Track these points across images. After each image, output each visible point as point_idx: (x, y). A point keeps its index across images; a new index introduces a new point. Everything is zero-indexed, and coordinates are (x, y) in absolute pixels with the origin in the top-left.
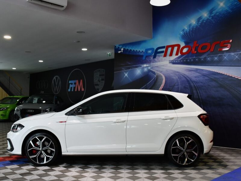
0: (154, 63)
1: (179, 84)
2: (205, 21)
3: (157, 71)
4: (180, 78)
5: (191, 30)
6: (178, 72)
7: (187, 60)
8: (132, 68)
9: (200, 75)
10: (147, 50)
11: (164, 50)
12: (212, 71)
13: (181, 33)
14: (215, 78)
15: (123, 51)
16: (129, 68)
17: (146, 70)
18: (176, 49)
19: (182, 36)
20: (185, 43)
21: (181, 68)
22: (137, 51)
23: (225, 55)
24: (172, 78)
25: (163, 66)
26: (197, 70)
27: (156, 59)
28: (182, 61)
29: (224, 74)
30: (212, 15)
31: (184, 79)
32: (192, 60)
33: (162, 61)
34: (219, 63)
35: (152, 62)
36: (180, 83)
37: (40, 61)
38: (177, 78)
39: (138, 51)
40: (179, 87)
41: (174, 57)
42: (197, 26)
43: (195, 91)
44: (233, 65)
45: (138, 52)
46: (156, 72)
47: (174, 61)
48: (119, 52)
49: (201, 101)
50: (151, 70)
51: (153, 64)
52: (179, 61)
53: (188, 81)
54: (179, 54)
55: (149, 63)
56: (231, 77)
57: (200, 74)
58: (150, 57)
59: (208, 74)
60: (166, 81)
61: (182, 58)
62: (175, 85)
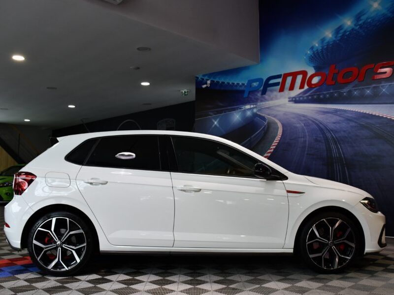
0: (264, 103)
1: (306, 136)
2: (348, 33)
3: (269, 115)
4: (307, 125)
5: (325, 47)
6: (304, 116)
7: (319, 95)
8: (225, 111)
9: (342, 119)
10: (251, 82)
11: (280, 80)
12: (362, 112)
13: (309, 52)
14: (367, 123)
15: (210, 84)
16: (220, 112)
17: (249, 113)
18: (299, 78)
19: (310, 58)
20: (316, 68)
22: (233, 84)
23: (384, 86)
24: (295, 125)
25: (278, 106)
26: (336, 112)
27: (266, 96)
28: (310, 97)
29: (382, 117)
30: (361, 22)
31: (315, 126)
32: (328, 96)
33: (276, 98)
34: (374, 99)
35: (259, 101)
36: (307, 134)
37: (70, 106)
38: (303, 125)
39: (236, 84)
40: (306, 141)
41: (297, 91)
42: (334, 41)
43: (333, 146)
45: (236, 86)
46: (266, 116)
47: (297, 99)
48: (204, 86)
49: (344, 162)
50: (258, 113)
51: (261, 103)
52: (305, 98)
53: (321, 130)
54: (306, 87)
55: (253, 102)
57: (342, 117)
58: (256, 93)
59: (355, 117)
60: (283, 131)
61: (311, 93)
62: (299, 138)
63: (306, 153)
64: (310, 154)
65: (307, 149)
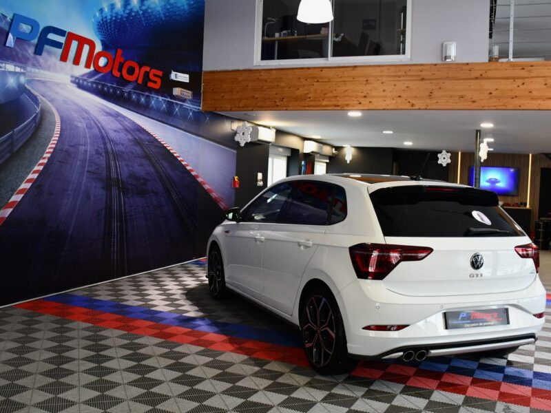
0: (37, 71)
1: (87, 143)
2: (133, 14)
3: (43, 96)
5: (114, 18)
6: (87, 112)
7: (103, 85)
9: (122, 127)
11: (62, 40)
12: (137, 123)
14: (140, 138)
17: (11, 82)
18: (86, 48)
20: (104, 43)
21: (94, 103)
23: (153, 96)
24: (76, 123)
25: (58, 84)
26: (117, 116)
28: (94, 85)
32: (111, 90)
33: (55, 70)
35: (29, 64)
36: (89, 141)
38: (85, 125)
40: (86, 151)
41: (81, 70)
43: (112, 163)
44: (160, 119)
46: (40, 97)
47: (81, 82)
49: (121, 186)
50: (26, 86)
51: (33, 70)
52: (89, 84)
53: (103, 137)
54: (92, 68)
55: (22, 63)
56: (157, 140)
57: (122, 125)
58: (26, 47)
59: (131, 127)
60: (61, 129)
61: (96, 80)
62: (80, 145)
63: (86, 169)
64: (90, 172)
65: (87, 164)
